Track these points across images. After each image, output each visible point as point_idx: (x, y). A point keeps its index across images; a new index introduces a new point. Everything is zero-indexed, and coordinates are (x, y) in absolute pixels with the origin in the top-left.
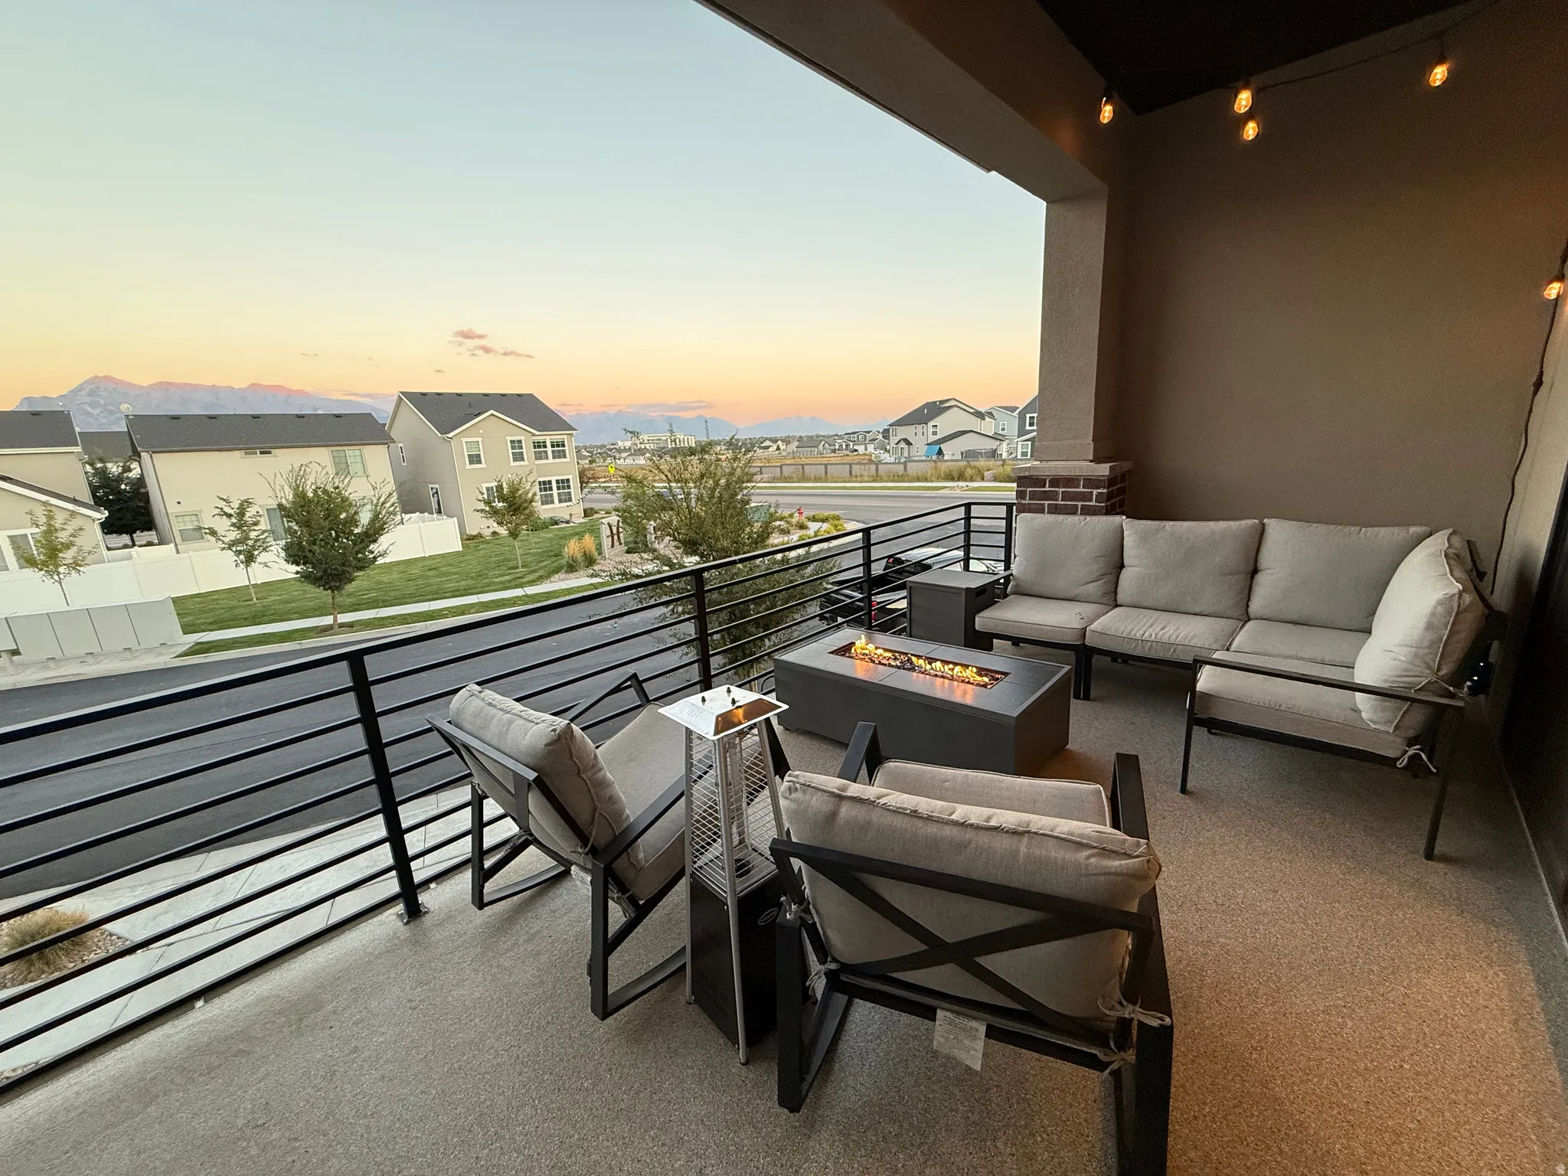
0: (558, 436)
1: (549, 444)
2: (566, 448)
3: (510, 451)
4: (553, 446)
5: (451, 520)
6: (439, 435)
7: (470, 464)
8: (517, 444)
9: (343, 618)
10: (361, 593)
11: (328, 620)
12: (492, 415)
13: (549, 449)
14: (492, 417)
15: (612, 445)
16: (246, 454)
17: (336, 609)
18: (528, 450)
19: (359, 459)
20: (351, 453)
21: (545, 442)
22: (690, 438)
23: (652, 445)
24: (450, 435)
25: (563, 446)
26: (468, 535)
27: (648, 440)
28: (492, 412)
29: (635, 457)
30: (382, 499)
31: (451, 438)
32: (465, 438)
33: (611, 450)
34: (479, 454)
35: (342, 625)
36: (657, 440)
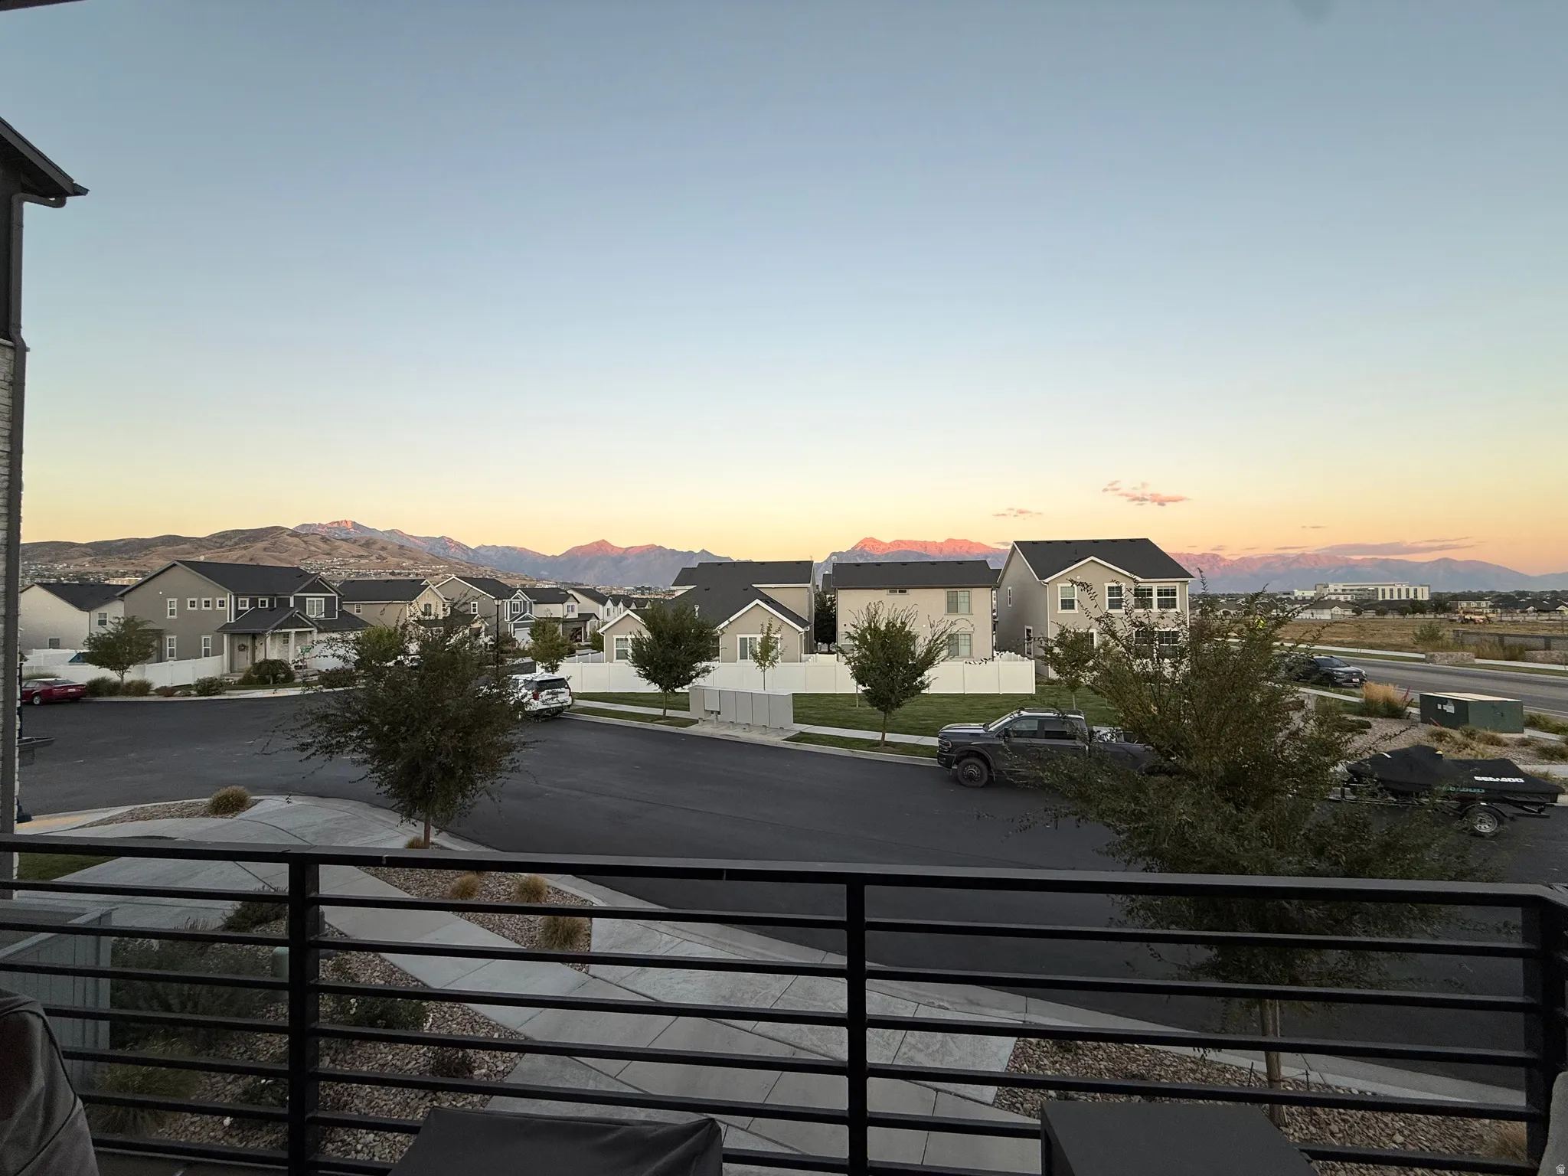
0: (1167, 584)
1: (1155, 592)
2: (1177, 597)
3: (1107, 598)
4: (1159, 594)
5: (1029, 662)
6: (1038, 580)
7: (1062, 609)
8: (1115, 591)
9: (890, 737)
10: (922, 718)
11: (876, 736)
12: (1092, 561)
13: (1155, 598)
14: (1092, 563)
15: (1284, 594)
16: (890, 592)
17: (884, 729)
18: (1130, 598)
19: (967, 600)
20: (962, 594)
21: (1151, 590)
22: (1419, 589)
23: (1349, 596)
24: (1047, 580)
25: (1175, 594)
26: (1048, 679)
27: (1343, 590)
28: (1092, 558)
29: (1314, 611)
30: (936, 636)
31: (1047, 583)
32: (1059, 585)
33: (1281, 600)
34: (1073, 600)
35: (888, 744)
36: (1358, 590)
